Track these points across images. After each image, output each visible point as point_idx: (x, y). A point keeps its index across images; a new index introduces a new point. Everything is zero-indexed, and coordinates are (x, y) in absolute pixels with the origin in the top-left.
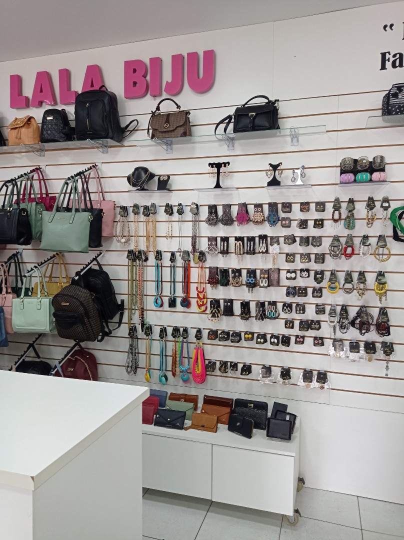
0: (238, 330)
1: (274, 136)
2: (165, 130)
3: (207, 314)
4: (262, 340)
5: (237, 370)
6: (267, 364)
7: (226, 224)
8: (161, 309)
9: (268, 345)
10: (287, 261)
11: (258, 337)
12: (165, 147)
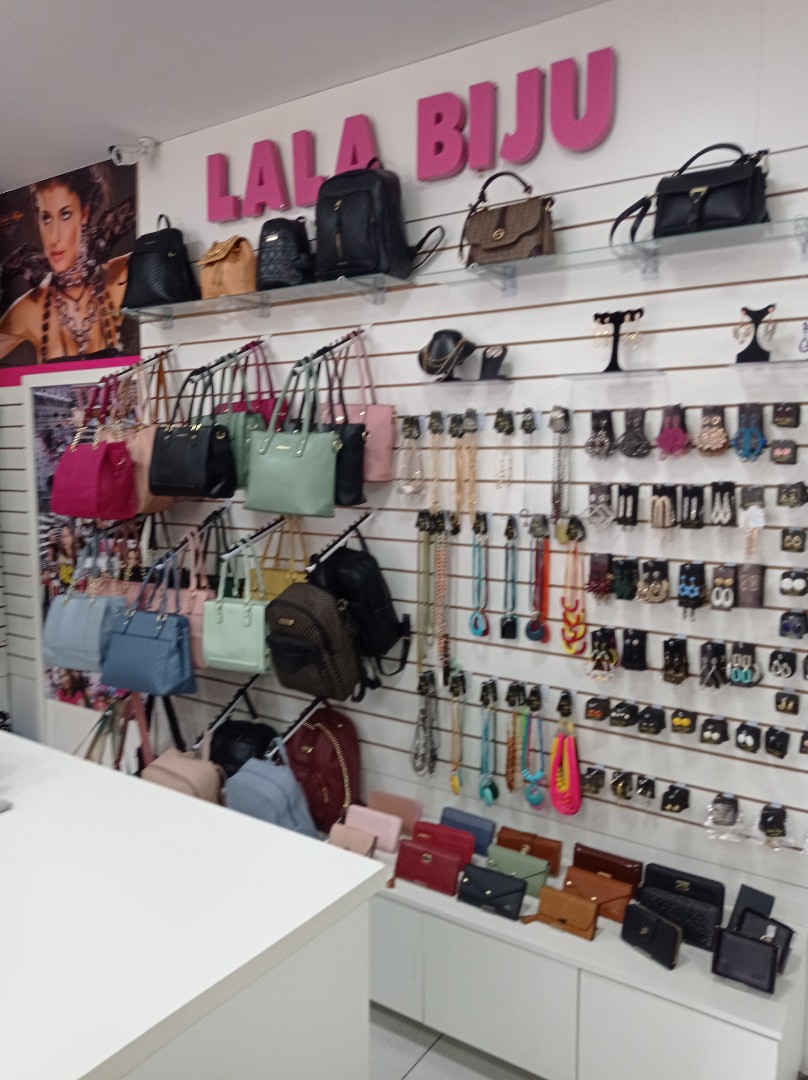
0: (658, 702)
1: (758, 239)
2: (495, 245)
3: (586, 659)
4: (716, 736)
5: (653, 796)
6: (729, 791)
7: (629, 455)
8: (485, 639)
9: (728, 747)
10: (784, 548)
11: (704, 728)
12: (498, 282)
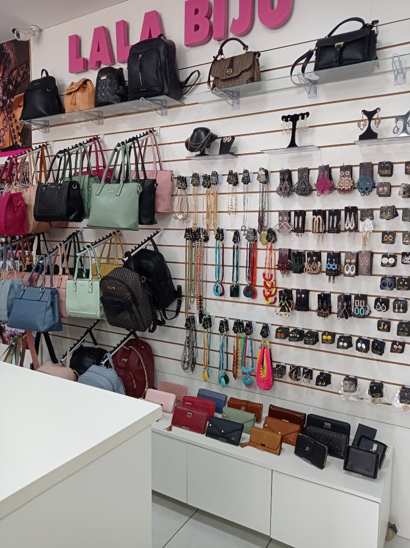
0: (314, 328)
2: (228, 77)
3: (275, 306)
4: (345, 344)
5: (311, 378)
6: (352, 374)
7: (301, 194)
8: (222, 298)
9: (352, 351)
10: (383, 242)
11: (339, 340)
12: (230, 101)
